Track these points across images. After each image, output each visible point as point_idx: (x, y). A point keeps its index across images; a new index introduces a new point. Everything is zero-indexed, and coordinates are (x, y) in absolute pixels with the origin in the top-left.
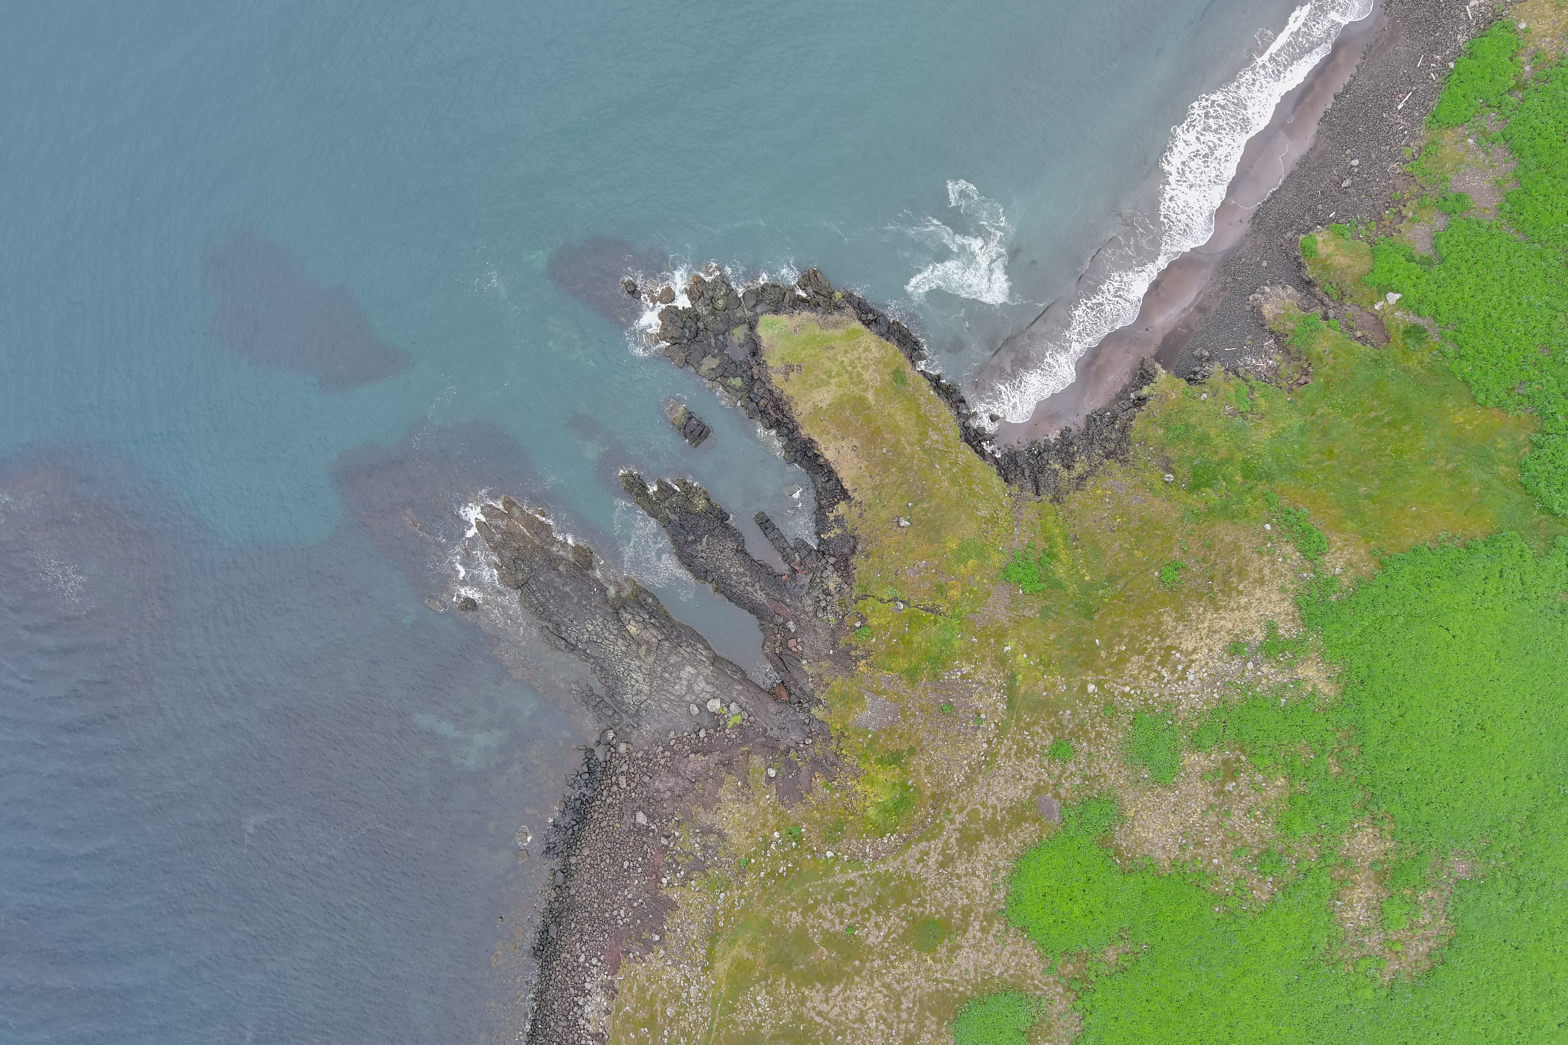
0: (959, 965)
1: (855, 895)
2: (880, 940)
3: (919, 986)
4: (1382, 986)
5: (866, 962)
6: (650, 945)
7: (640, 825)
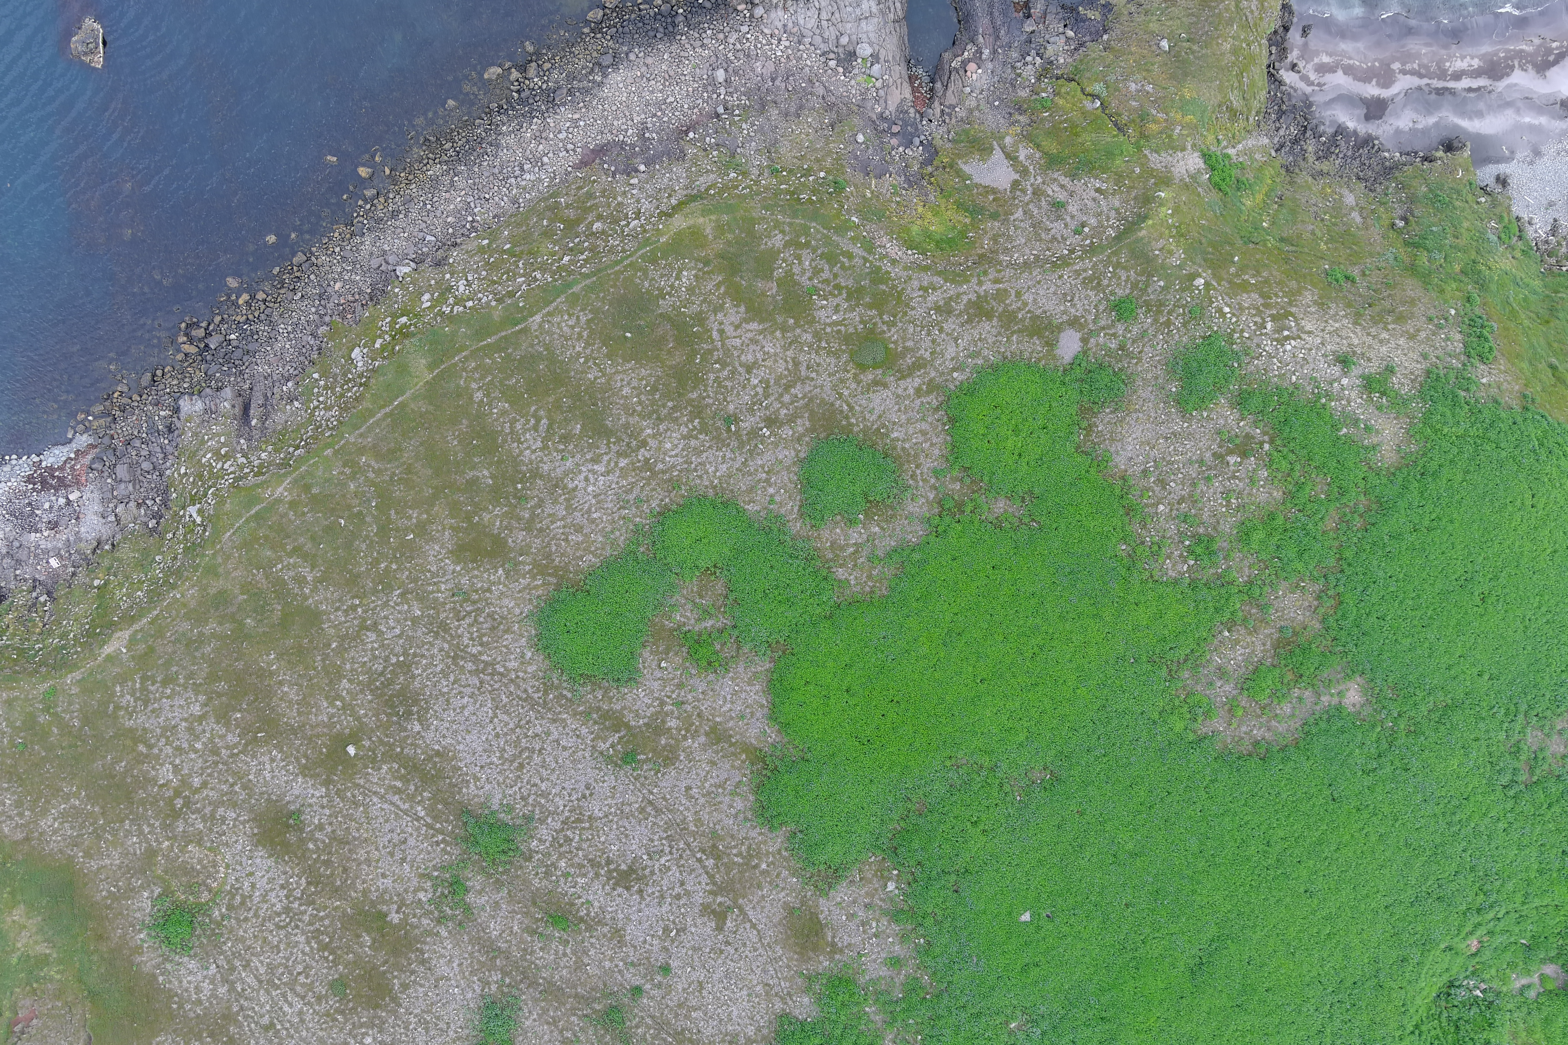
0: (869, 400)
1: (843, 267)
2: (828, 321)
3: (822, 386)
4: (1195, 732)
5: (799, 327)
6: (630, 171)
7: (712, 82)
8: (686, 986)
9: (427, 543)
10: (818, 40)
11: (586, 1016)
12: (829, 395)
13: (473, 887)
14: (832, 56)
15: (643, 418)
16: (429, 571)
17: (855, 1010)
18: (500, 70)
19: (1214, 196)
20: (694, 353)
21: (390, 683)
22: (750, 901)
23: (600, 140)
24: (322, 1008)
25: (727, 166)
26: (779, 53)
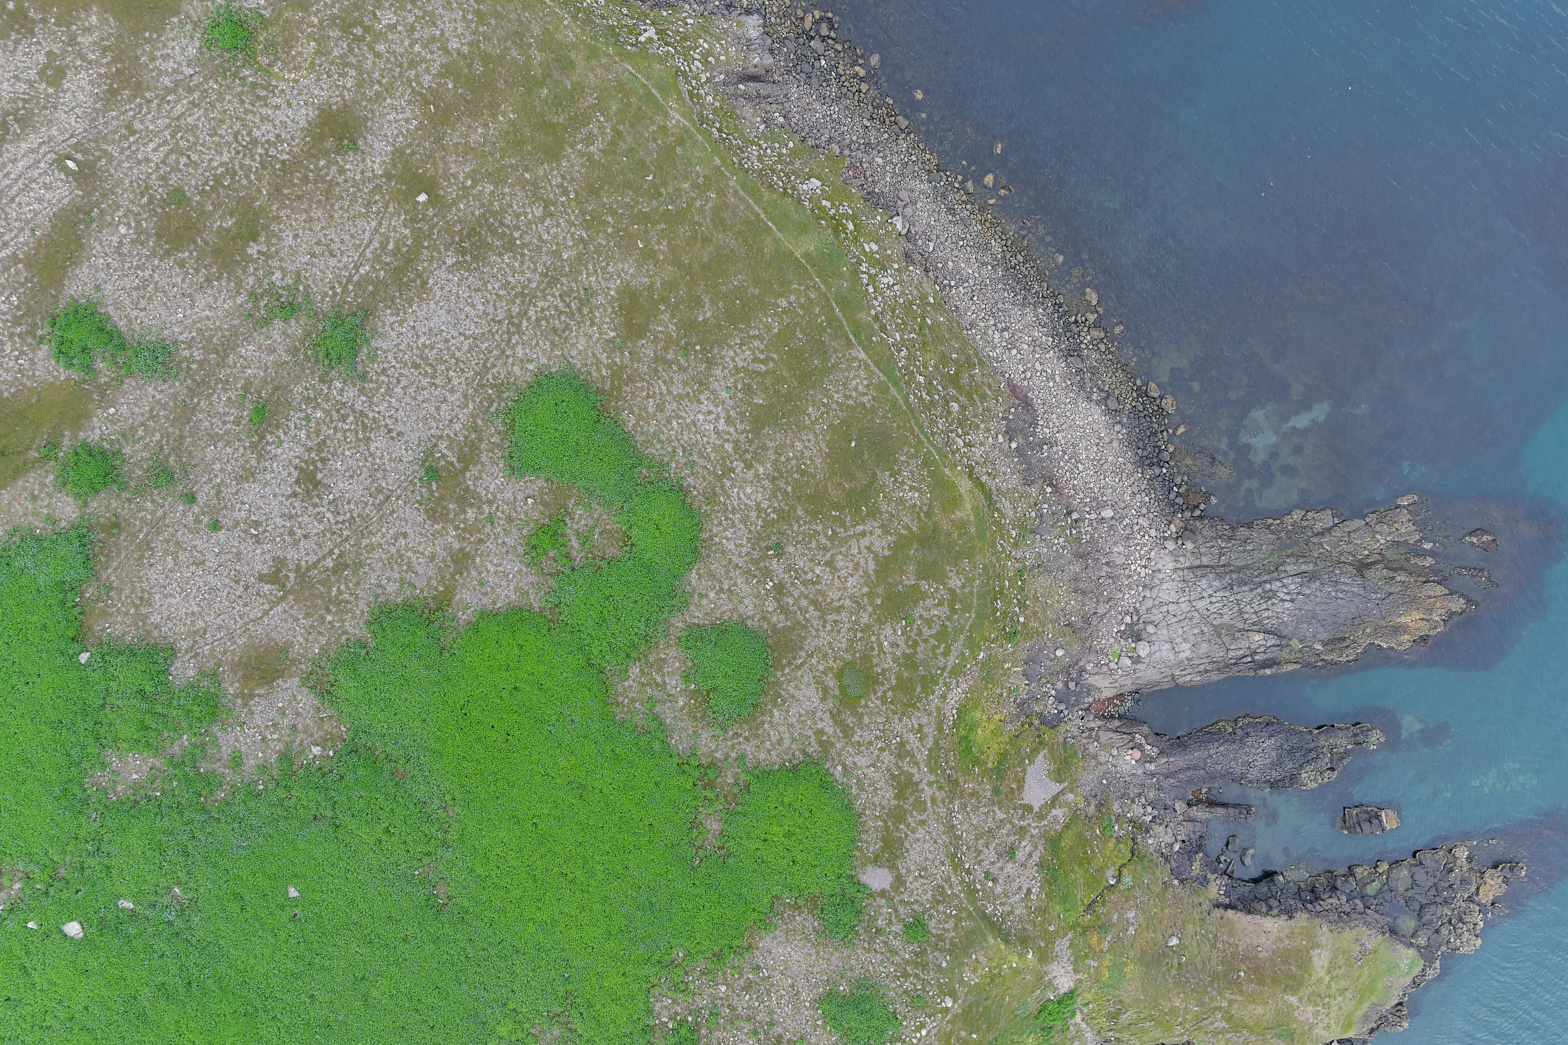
0: (809, 686)
1: (935, 647)
2: (882, 637)
3: (818, 637)
5: (874, 609)
6: (1010, 434)
7: (1102, 506)
8: (199, 549)
9: (635, 261)
10: (1149, 603)
11: (161, 448)
12: (810, 644)
13: (290, 326)
14: (1135, 618)
15: (774, 464)
16: (608, 265)
17: (184, 725)
18: (1094, 303)
19: (1033, 1007)
20: (841, 509)
21: (494, 232)
22: (292, 607)
23: (1037, 403)
24: (154, 181)
25: (1022, 527)
26: (1133, 568)
